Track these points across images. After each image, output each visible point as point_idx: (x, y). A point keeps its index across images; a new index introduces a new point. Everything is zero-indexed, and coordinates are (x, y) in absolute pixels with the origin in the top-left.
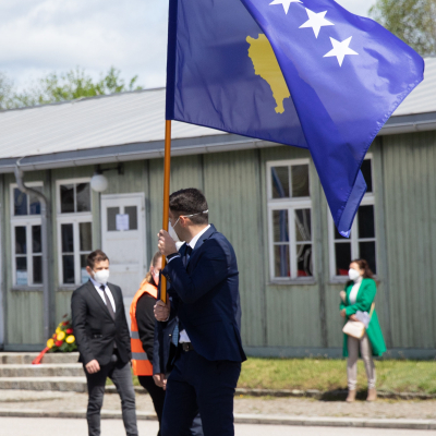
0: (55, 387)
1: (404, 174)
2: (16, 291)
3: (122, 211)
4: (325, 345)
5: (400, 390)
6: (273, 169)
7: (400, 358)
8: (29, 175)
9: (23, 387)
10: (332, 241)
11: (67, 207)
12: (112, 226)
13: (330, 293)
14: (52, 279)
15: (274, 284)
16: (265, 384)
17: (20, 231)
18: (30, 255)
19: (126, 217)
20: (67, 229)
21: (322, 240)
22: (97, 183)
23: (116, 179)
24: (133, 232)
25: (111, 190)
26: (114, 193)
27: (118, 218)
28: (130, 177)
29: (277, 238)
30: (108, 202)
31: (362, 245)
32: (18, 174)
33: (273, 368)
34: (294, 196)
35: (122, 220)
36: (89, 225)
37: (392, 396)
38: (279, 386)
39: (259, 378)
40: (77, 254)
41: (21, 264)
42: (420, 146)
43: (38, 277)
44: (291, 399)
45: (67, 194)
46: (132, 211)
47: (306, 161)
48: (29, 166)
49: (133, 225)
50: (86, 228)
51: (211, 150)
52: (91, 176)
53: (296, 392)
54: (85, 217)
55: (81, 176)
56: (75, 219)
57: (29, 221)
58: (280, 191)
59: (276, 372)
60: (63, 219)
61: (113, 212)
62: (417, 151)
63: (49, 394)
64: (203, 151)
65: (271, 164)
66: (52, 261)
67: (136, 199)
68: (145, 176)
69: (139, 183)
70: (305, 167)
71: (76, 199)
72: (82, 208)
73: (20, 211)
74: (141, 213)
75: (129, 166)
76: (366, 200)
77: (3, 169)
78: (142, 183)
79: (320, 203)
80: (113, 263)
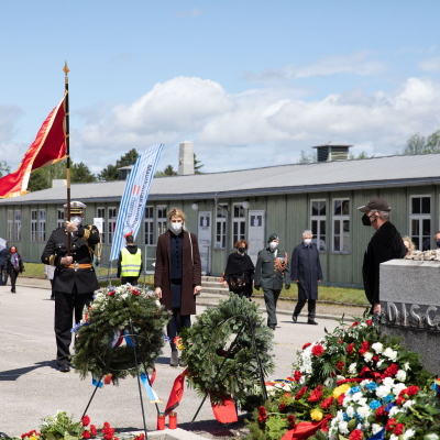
0: (221, 292)
2: (216, 250)
3: (256, 217)
4: (328, 280)
6: (313, 203)
7: (355, 288)
8: (221, 200)
9: (209, 292)
10: (333, 235)
11: (236, 215)
12: (252, 224)
13: (332, 258)
14: (229, 245)
17: (219, 224)
18: (222, 235)
19: (258, 221)
20: (236, 224)
21: (329, 235)
22: (245, 205)
23: (254, 204)
24: (260, 227)
25: (252, 208)
26: (254, 210)
28: (260, 203)
30: (251, 213)
32: (216, 200)
34: (320, 215)
35: (256, 221)
37: (342, 304)
40: (239, 235)
41: (219, 239)
43: (224, 245)
45: (236, 209)
46: (259, 218)
47: (324, 200)
48: (220, 196)
49: (260, 224)
50: (243, 224)
52: (243, 202)
54: (243, 220)
56: (239, 220)
57: (222, 220)
58: (315, 213)
60: (235, 220)
61: (253, 218)
63: (218, 295)
65: (312, 200)
66: (229, 238)
67: (261, 213)
68: (265, 203)
71: (240, 211)
72: (242, 216)
73: (219, 216)
74: (263, 219)
75: (260, 198)
76: (347, 218)
77: (211, 197)
78: (264, 206)
79: (329, 218)
80: (252, 239)
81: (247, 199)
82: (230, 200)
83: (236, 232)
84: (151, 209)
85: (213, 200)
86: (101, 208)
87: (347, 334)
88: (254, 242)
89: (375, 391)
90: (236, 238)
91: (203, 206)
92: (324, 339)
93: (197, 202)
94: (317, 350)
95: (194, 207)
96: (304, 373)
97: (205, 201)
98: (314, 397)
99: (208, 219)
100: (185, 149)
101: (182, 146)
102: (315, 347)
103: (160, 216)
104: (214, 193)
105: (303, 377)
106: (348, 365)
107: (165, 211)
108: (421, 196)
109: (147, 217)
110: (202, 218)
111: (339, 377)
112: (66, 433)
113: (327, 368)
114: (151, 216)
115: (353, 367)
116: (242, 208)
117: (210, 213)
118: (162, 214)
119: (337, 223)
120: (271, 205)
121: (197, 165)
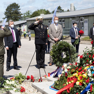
11: (81, 21)
12: (85, 23)
14: (80, 28)
18: (78, 26)
20: (81, 23)
22: (83, 18)
23: (85, 17)
25: (85, 19)
28: (87, 17)
32: (76, 17)
40: (82, 25)
43: (78, 28)
45: (81, 19)
46: (87, 21)
48: (77, 16)
49: (87, 23)
50: (83, 23)
54: (83, 22)
56: (82, 22)
57: (78, 22)
61: (85, 21)
66: (80, 26)
71: (82, 20)
72: (82, 21)
73: (77, 21)
74: (88, 21)
75: (87, 16)
77: (75, 16)
78: (88, 18)
80: (85, 26)
81: (84, 16)
82: (80, 17)
83: (81, 25)
84: (61, 20)
85: (75, 17)
86: (49, 20)
87: (89, 52)
88: (86, 27)
89: (93, 69)
90: (81, 26)
91: (73, 19)
92: (83, 54)
93: (72, 18)
94: (81, 57)
95: (71, 19)
96: (78, 63)
97: (73, 18)
98: (80, 70)
99: (74, 22)
100: (72, 5)
101: (71, 4)
102: (81, 56)
103: (63, 22)
104: (75, 15)
105: (78, 64)
106: (89, 61)
107: (64, 20)
109: (60, 22)
110: (73, 22)
111: (87, 64)
112: (21, 78)
113: (84, 62)
114: (61, 22)
115: (91, 61)
116: (82, 19)
117: (75, 20)
118: (64, 21)
120: (89, 18)
121: (75, 9)
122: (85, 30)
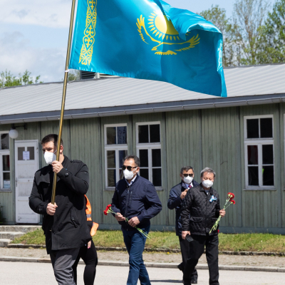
1: (177, 132)
3: (26, 149)
5: (172, 247)
6: (108, 128)
12: (21, 158)
15: (107, 190)
16: (101, 244)
19: (28, 153)
22: (12, 134)
23: (23, 132)
24: (32, 161)
25: (20, 138)
26: (22, 139)
27: (24, 153)
28: (30, 131)
29: (109, 165)
30: (18, 144)
31: (154, 170)
33: (106, 236)
34: (119, 143)
35: (26, 154)
36: (8, 156)
38: (108, 245)
39: (98, 241)
40: (1, 172)
42: (185, 118)
44: (115, 252)
46: (31, 150)
47: (125, 125)
49: (32, 157)
50: (6, 158)
51: (74, 117)
52: (9, 130)
53: (117, 248)
54: (6, 152)
55: (3, 130)
56: (1, 153)
58: (111, 140)
59: (107, 237)
61: (21, 150)
62: (183, 121)
64: (70, 118)
65: (106, 126)
67: (34, 143)
68: (38, 131)
69: (35, 134)
70: (125, 127)
74: (36, 152)
75: (30, 125)
76: (157, 146)
78: (37, 134)
79: (132, 147)
80: (21, 177)
81: (14, 126)
88: (24, 180)
108: (259, 117)
119: (144, 153)
122: (21, 195)
